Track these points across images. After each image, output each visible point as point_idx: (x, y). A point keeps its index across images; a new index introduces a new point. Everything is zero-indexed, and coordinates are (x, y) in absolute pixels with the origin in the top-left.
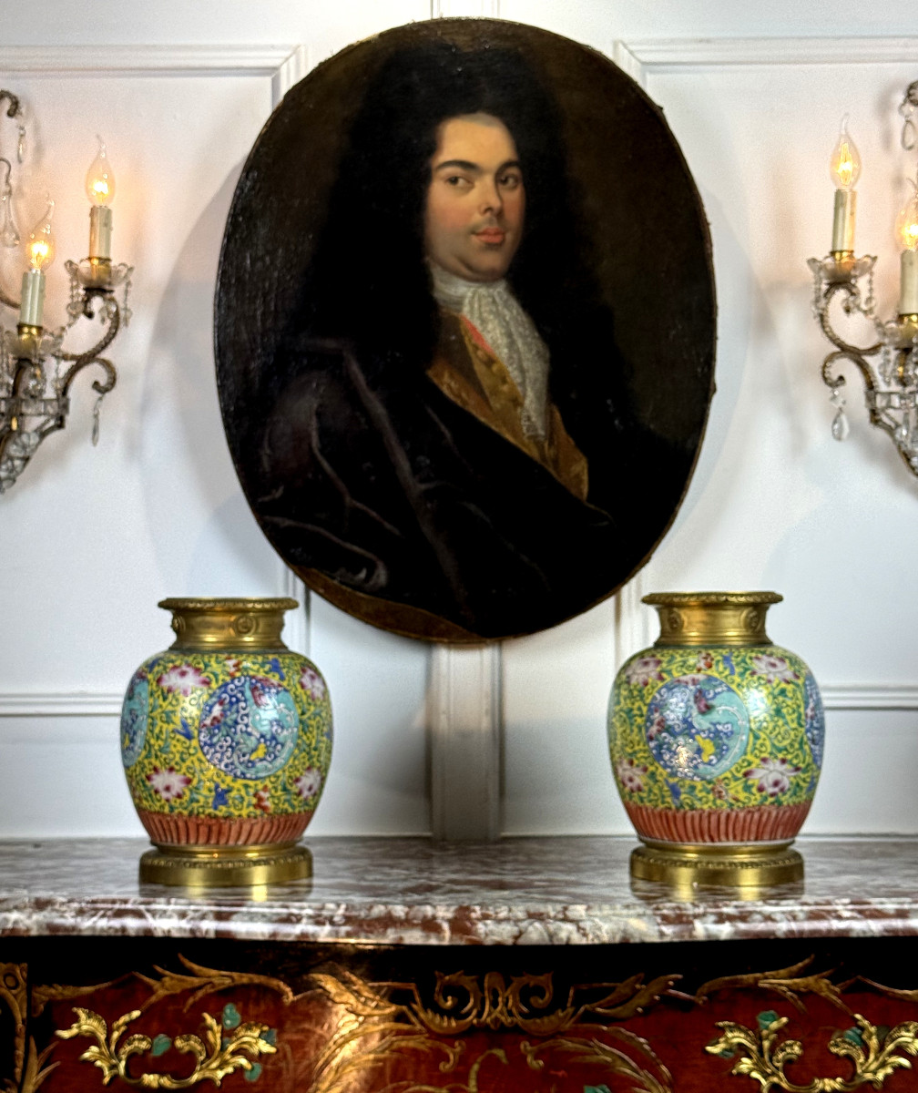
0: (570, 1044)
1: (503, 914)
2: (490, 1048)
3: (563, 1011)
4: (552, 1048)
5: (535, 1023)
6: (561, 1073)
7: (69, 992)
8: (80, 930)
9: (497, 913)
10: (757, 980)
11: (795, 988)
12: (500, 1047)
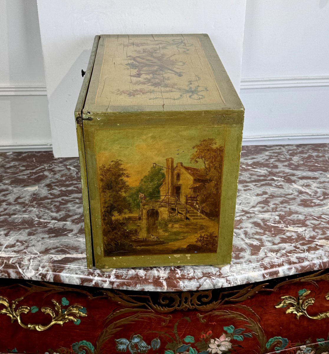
0: (218, 313)
1: (191, 275)
2: (183, 317)
3: (215, 302)
4: (210, 315)
5: (203, 307)
6: (213, 323)
9: (188, 274)
10: (300, 280)
11: (316, 280)
12: (187, 316)
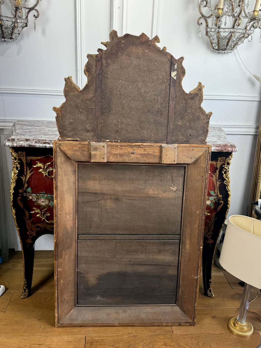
7: (35, 158)
8: (36, 146)
